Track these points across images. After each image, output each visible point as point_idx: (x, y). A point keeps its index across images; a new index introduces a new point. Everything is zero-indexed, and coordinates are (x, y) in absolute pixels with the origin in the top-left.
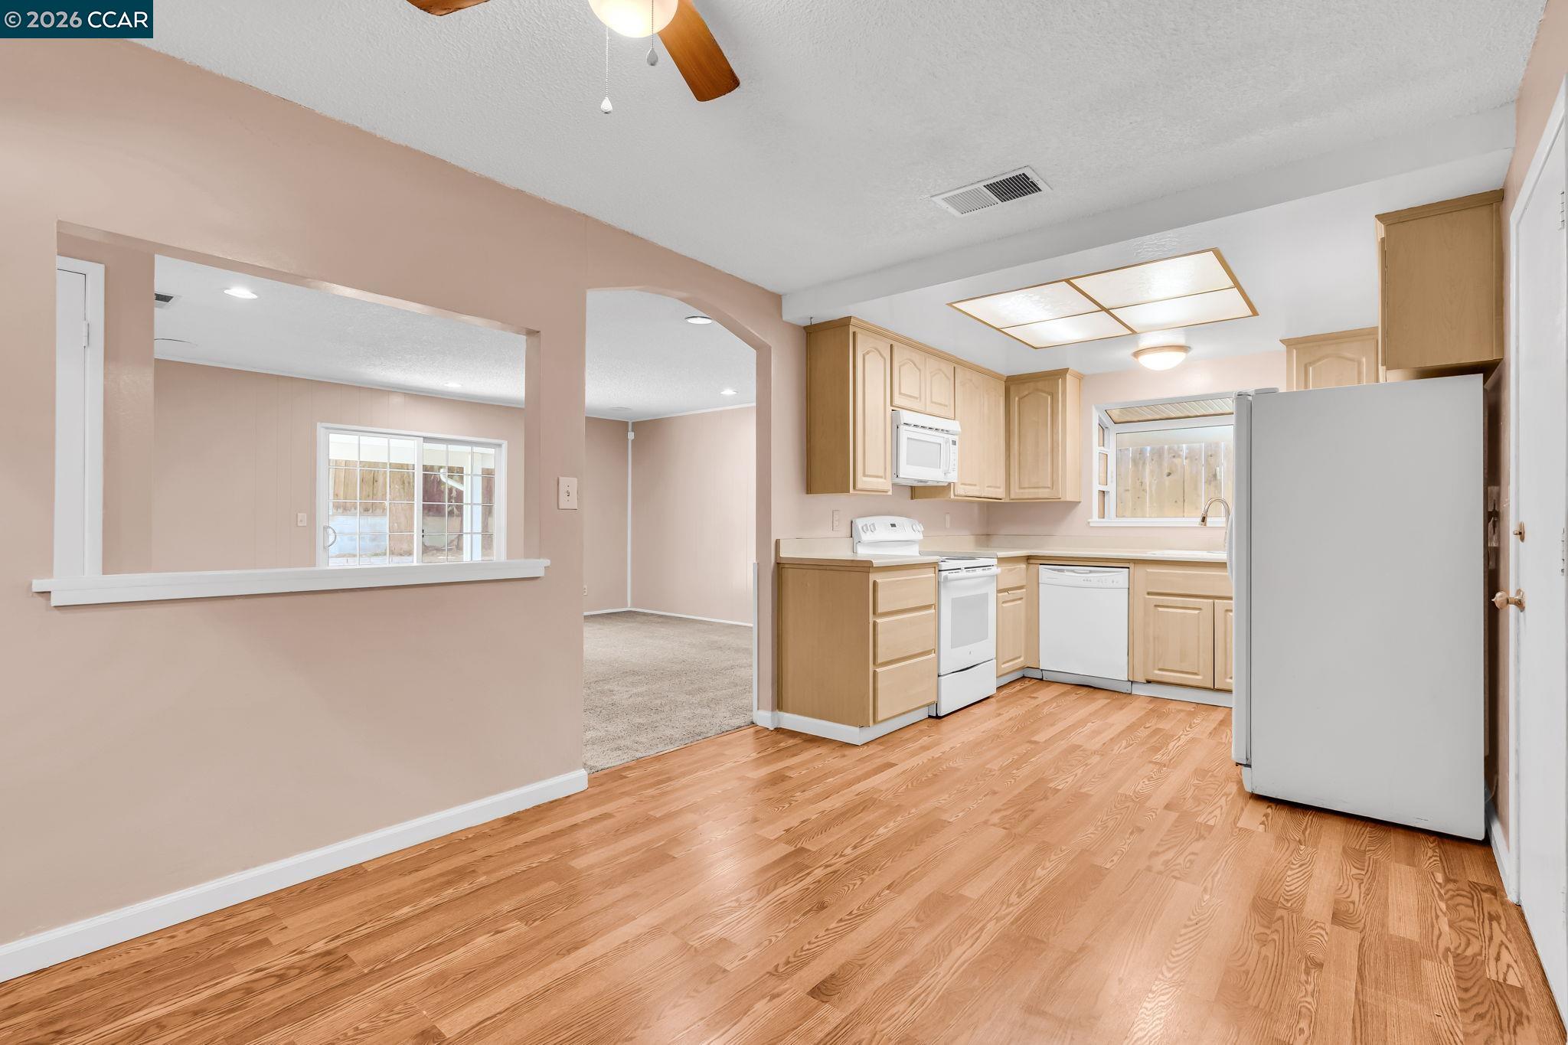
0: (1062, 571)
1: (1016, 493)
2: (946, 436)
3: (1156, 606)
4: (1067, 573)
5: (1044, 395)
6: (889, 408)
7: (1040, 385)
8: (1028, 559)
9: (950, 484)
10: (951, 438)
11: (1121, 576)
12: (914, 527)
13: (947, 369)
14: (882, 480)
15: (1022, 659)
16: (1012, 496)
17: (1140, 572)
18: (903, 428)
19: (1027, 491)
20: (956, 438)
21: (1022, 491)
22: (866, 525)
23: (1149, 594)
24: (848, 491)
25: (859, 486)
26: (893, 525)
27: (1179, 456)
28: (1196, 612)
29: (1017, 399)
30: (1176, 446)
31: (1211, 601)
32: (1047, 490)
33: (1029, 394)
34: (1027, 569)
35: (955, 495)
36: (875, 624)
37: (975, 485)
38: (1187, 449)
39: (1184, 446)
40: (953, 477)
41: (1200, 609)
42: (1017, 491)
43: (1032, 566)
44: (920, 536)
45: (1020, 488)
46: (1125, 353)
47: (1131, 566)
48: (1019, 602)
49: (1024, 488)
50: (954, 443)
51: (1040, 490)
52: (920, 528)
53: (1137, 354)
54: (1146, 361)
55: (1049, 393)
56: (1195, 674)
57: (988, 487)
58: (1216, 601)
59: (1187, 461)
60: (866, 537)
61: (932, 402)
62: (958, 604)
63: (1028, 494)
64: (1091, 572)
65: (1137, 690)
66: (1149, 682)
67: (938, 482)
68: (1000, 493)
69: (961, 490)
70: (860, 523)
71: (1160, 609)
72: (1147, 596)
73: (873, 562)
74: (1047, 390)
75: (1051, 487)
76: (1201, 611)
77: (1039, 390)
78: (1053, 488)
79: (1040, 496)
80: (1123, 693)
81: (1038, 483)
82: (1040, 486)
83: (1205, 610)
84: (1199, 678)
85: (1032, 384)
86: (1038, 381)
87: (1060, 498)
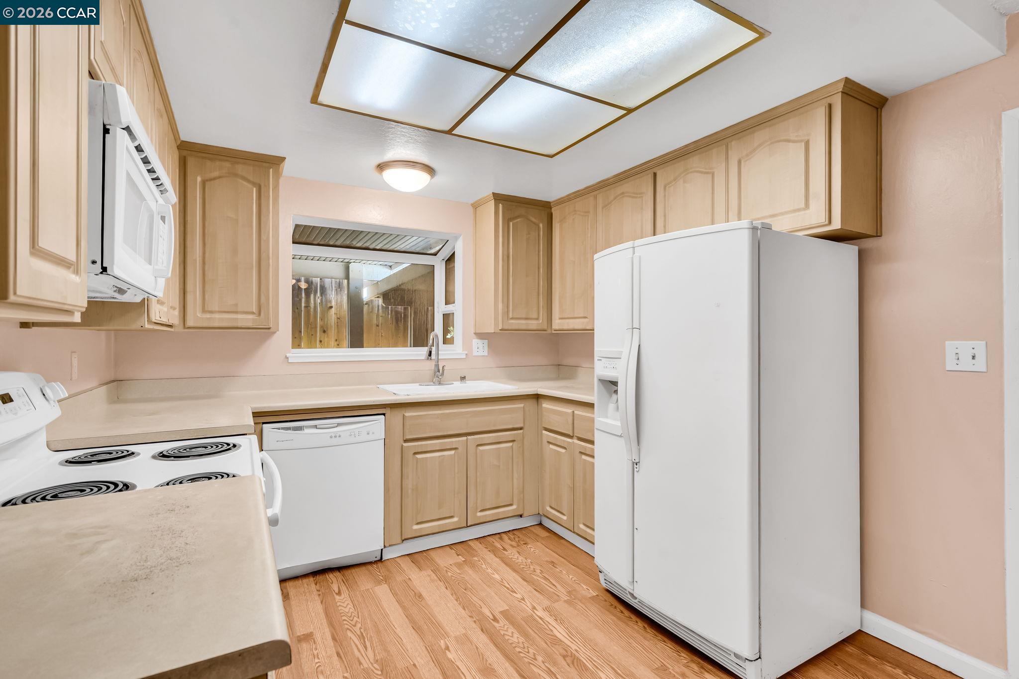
0: (300, 428)
1: (195, 317)
4: (306, 431)
5: (250, 186)
7: (240, 169)
11: (376, 425)
16: (190, 323)
19: (217, 316)
21: (208, 316)
29: (199, 179)
31: (465, 438)
33: (220, 177)
41: (456, 449)
42: (199, 315)
45: (205, 311)
49: (211, 312)
51: (240, 316)
53: (381, 167)
54: (391, 176)
55: (254, 184)
56: (452, 517)
58: (469, 437)
63: (218, 319)
65: (388, 554)
66: (406, 539)
74: (251, 178)
75: (257, 313)
76: (457, 451)
77: (236, 175)
78: (260, 314)
79: (240, 325)
80: (370, 563)
81: (236, 305)
82: (240, 309)
83: (460, 449)
84: (455, 519)
85: (227, 165)
86: (238, 163)
87: (269, 328)
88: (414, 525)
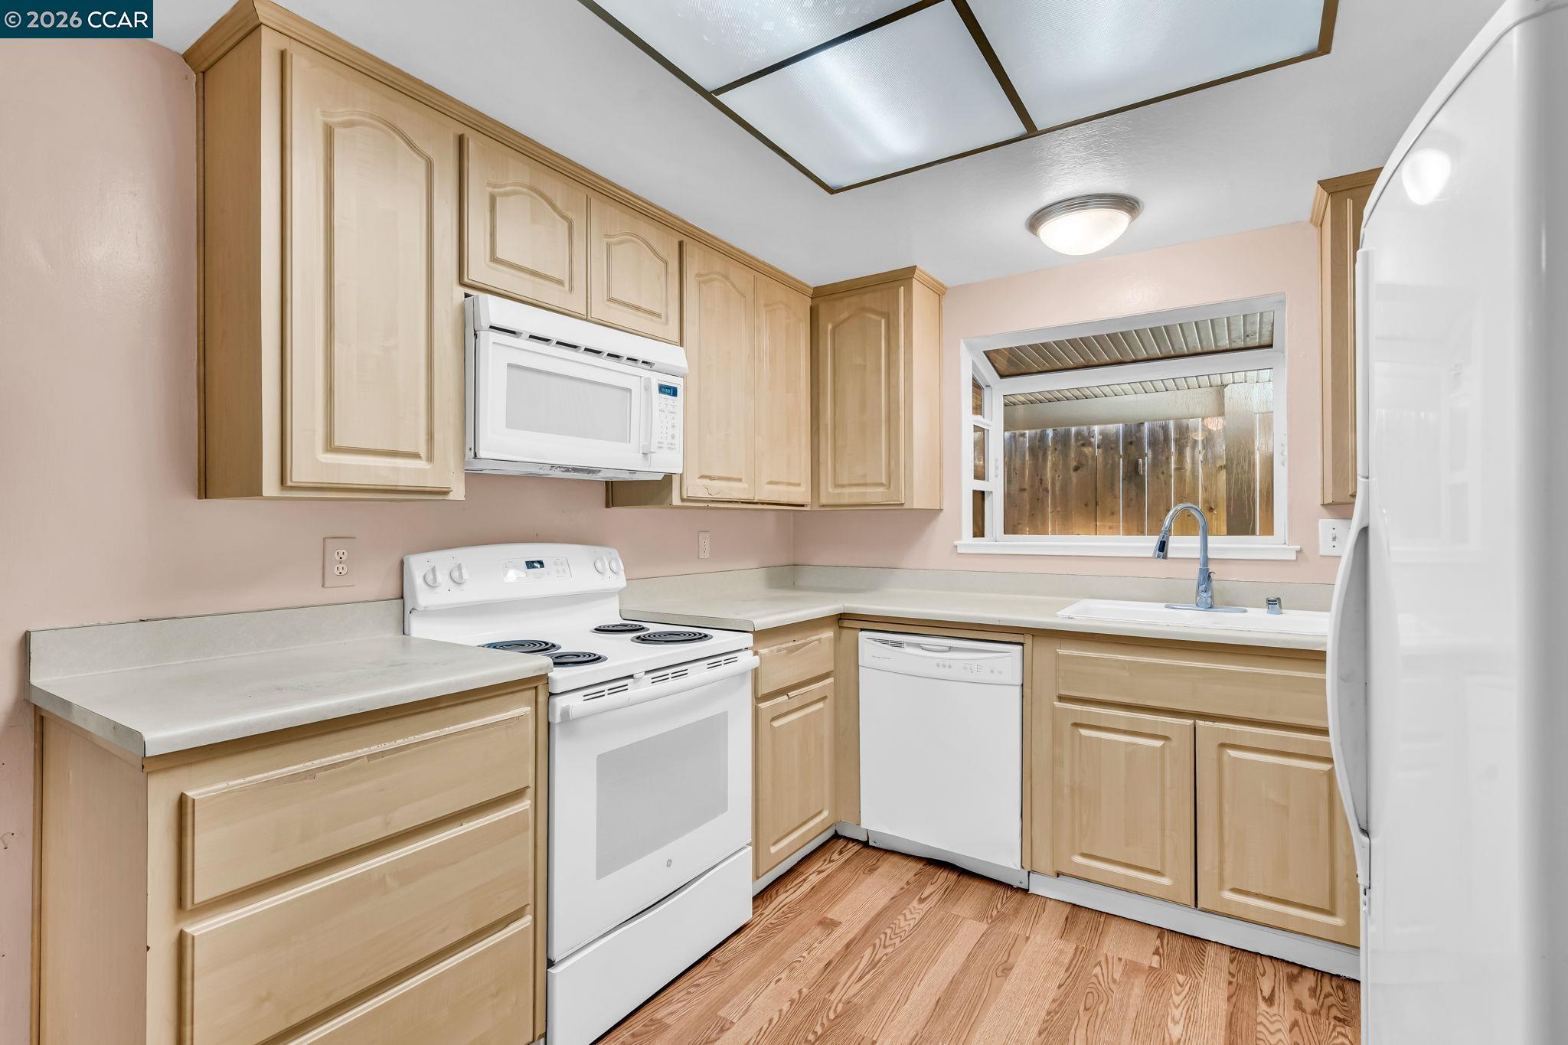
0: (899, 644)
1: (828, 493)
3: (1076, 725)
4: (907, 649)
5: (875, 317)
7: (869, 300)
8: (841, 619)
12: (601, 564)
15: (825, 814)
16: (823, 501)
17: (1045, 653)
19: (847, 490)
23: (1061, 698)
26: (534, 565)
28: (1159, 743)
31: (1190, 723)
32: (880, 489)
33: (850, 316)
34: (837, 639)
37: (738, 480)
38: (1100, 433)
41: (1165, 739)
42: (831, 490)
43: (845, 631)
44: (617, 583)
45: (837, 486)
47: (1028, 640)
48: (820, 705)
51: (869, 490)
56: (1156, 872)
57: (770, 483)
58: (1201, 723)
63: (849, 495)
64: (951, 649)
65: (1039, 886)
66: (1062, 877)
68: (800, 494)
71: (1084, 732)
72: (1058, 704)
77: (864, 310)
79: (869, 501)
81: (865, 476)
82: (868, 482)
85: (854, 299)
87: (902, 505)
88: (1073, 853)
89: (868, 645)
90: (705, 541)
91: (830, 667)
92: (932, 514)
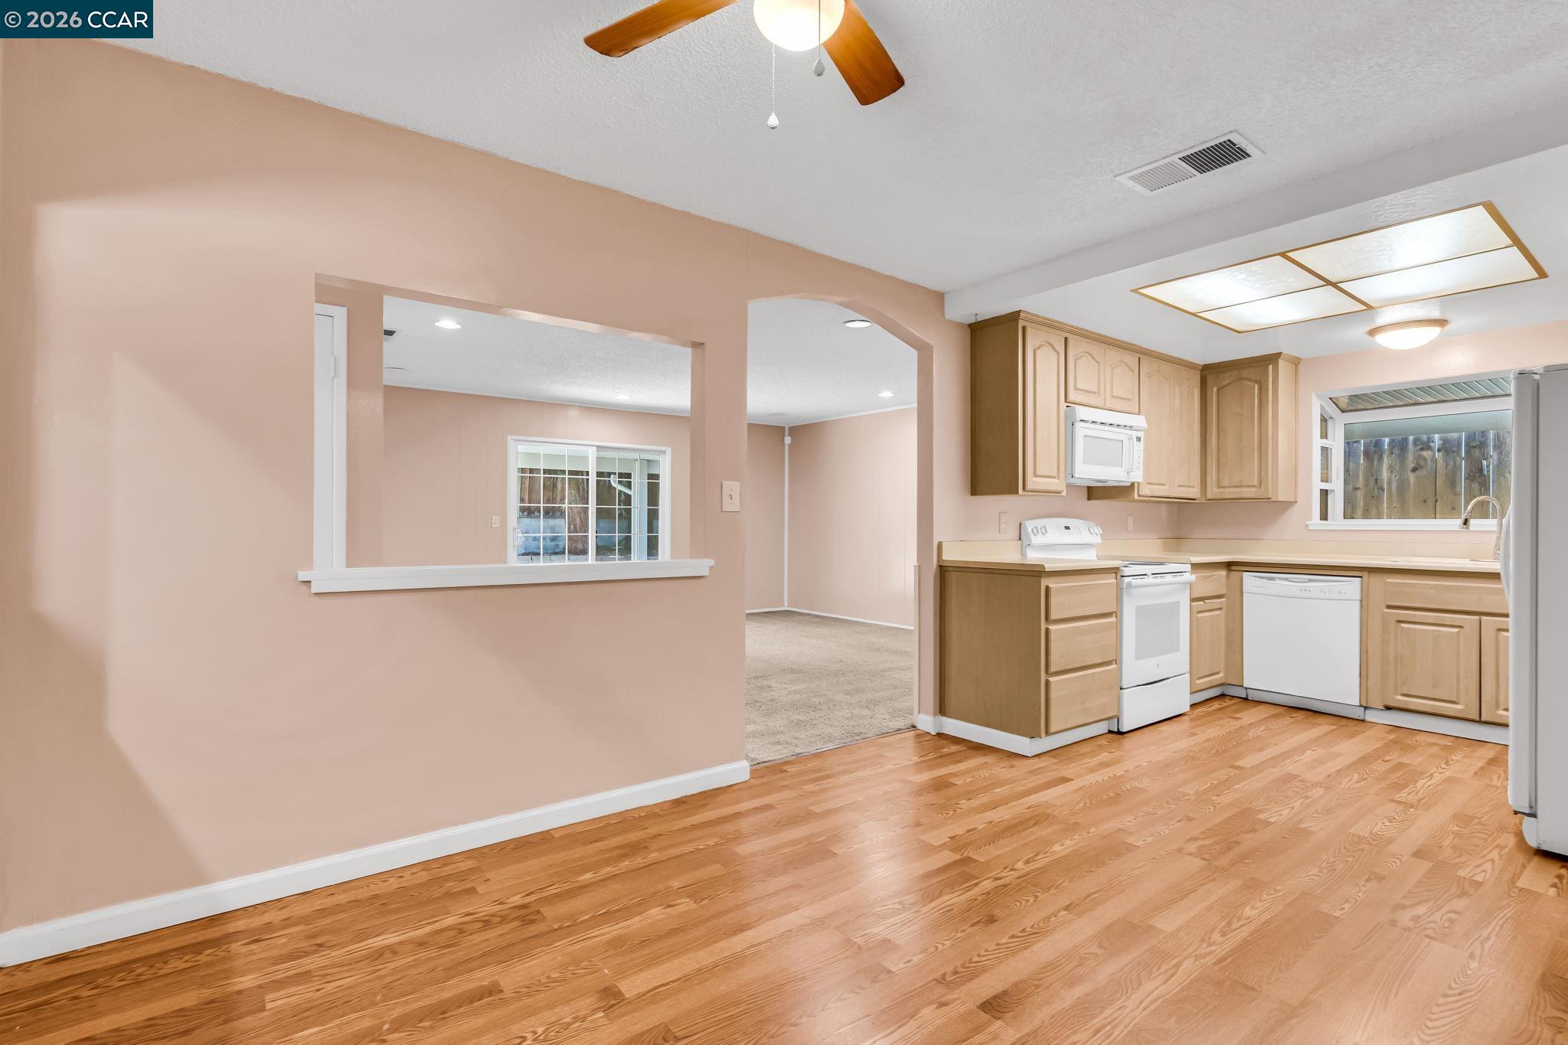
0: (1272, 578)
1: (1213, 492)
2: (1129, 432)
3: (1399, 622)
4: (1279, 582)
5: (1249, 383)
6: (1063, 405)
7: (1245, 373)
8: (1229, 566)
9: (1133, 484)
10: (1135, 434)
11: (1351, 587)
12: (1091, 529)
13: (1131, 360)
14: (1056, 481)
15: (1221, 675)
16: (1209, 496)
17: (1376, 581)
18: (1078, 425)
19: (1227, 490)
20: (1141, 434)
21: (1221, 491)
22: (1036, 527)
23: (1389, 607)
24: (1016, 492)
25: (1029, 486)
26: (1067, 528)
27: (1429, 448)
28: (1456, 630)
29: (1215, 389)
30: (1425, 438)
31: (1477, 617)
32: (1253, 489)
33: (1231, 383)
34: (1228, 576)
35: (1139, 496)
36: (1047, 631)
37: (1164, 485)
38: (1441, 439)
39: (1437, 436)
40: (1137, 476)
41: (1461, 628)
42: (1215, 490)
43: (1233, 573)
44: (1098, 540)
45: (1219, 487)
46: (1357, 332)
47: (1365, 575)
48: (1219, 612)
49: (1224, 487)
50: (1139, 439)
51: (1244, 489)
52: (1098, 530)
53: (1372, 332)
54: (1381, 339)
55: (1256, 382)
56: (1454, 702)
57: (1179, 486)
58: (1484, 618)
59: (1441, 453)
60: (1037, 540)
61: (1113, 397)
62: (1141, 611)
63: (1229, 493)
64: (1310, 581)
65: (1370, 716)
66: (1388, 708)
67: (1120, 482)
68: (1194, 492)
69: (1146, 490)
70: (1030, 525)
71: (1403, 625)
72: (1386, 610)
73: (1046, 566)
74: (1253, 378)
75: (1258, 486)
76: (1462, 630)
77: (1242, 379)
78: (1260, 486)
79: (1244, 496)
80: (1353, 719)
81: (1242, 481)
82: (1244, 484)
83: (1466, 629)
84: (1459, 707)
85: (1234, 372)
86: (1243, 369)
87: (1270, 498)
88: (1397, 695)
89: (1250, 580)
90: (1131, 521)
91: (1223, 591)
92: (1289, 504)
